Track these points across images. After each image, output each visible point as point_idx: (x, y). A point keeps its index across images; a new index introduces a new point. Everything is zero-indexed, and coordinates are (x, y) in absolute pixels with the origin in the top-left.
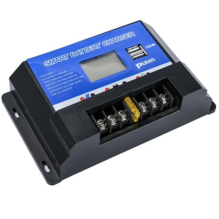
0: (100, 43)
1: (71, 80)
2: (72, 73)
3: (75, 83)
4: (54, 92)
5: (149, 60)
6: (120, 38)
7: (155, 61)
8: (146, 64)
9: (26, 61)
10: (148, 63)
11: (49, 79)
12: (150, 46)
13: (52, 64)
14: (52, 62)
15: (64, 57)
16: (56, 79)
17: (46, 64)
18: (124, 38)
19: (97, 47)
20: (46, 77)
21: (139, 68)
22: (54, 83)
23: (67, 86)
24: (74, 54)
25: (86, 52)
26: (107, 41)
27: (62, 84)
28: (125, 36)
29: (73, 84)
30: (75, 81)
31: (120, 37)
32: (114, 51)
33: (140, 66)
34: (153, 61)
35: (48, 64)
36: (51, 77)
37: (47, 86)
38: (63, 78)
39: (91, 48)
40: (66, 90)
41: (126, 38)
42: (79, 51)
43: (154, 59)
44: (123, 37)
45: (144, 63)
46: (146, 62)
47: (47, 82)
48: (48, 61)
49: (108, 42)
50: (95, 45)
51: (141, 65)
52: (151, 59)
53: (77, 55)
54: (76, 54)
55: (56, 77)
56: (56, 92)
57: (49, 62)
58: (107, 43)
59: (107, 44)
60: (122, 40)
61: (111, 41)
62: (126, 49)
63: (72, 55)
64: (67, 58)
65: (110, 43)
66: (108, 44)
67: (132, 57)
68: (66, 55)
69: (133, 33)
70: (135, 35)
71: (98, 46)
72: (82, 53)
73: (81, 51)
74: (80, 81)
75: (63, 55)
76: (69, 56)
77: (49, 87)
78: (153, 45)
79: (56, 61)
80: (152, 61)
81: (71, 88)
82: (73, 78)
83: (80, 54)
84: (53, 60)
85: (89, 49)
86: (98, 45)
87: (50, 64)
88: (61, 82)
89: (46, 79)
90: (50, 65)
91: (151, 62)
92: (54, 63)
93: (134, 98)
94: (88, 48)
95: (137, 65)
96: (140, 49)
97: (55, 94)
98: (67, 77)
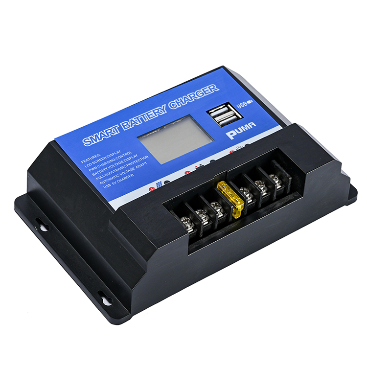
0: (165, 105)
1: (130, 164)
2: (130, 153)
3: (137, 167)
4: (107, 183)
5: (246, 125)
6: (196, 96)
7: (255, 125)
8: (242, 131)
9: (54, 141)
10: (245, 130)
11: (96, 165)
12: (244, 104)
13: (95, 142)
14: (95, 138)
15: (113, 131)
16: (105, 163)
17: (87, 143)
18: (202, 94)
19: (161, 111)
20: (91, 161)
21: (232, 138)
22: (104, 170)
23: (125, 173)
24: (127, 125)
25: (146, 120)
26: (176, 101)
27: (117, 170)
28: (203, 92)
29: (133, 169)
30: (137, 164)
31: (195, 93)
32: (189, 116)
33: (233, 135)
34: (253, 126)
35: (89, 143)
36: (98, 161)
37: (93, 174)
38: (117, 161)
39: (151, 114)
40: (125, 178)
41: (205, 95)
42: (134, 120)
43: (253, 124)
44: (199, 94)
45: (239, 131)
46: (242, 129)
47: (93, 169)
48: (89, 138)
49: (178, 103)
50: (157, 108)
51: (235, 134)
52: (249, 124)
53: (132, 126)
54: (130, 124)
55: (105, 161)
56: (110, 182)
57: (90, 140)
58: (176, 104)
59: (176, 106)
60: (199, 98)
61: (182, 101)
62: (208, 112)
63: (124, 126)
64: (117, 132)
65: (181, 104)
66: (178, 106)
67: (219, 123)
68: (115, 128)
69: (214, 87)
70: (219, 90)
71: (163, 110)
72: (140, 122)
73: (136, 119)
74: (143, 164)
75: (111, 128)
76: (120, 128)
77: (97, 176)
78: (249, 102)
79: (101, 137)
80: (251, 127)
81: (132, 175)
82: (132, 160)
83: (137, 124)
84: (96, 136)
85: (149, 116)
86: (162, 108)
87: (93, 142)
88: (114, 168)
89: (90, 164)
90: (92, 144)
91: (249, 128)
92: (98, 141)
93: (231, 183)
94: (147, 114)
95: (228, 134)
96: (229, 110)
97: (110, 185)
98: (122, 159)
